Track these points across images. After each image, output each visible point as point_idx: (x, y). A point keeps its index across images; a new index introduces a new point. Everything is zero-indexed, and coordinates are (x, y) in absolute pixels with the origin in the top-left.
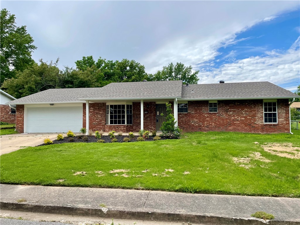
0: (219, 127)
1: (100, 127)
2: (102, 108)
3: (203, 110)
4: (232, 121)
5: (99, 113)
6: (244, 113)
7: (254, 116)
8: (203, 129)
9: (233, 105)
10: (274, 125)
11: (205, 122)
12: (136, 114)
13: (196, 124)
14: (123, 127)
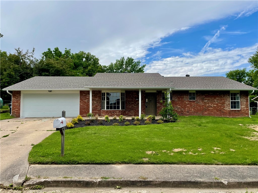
0: (197, 112)
1: (96, 111)
2: (98, 95)
3: (184, 98)
4: (207, 107)
5: (95, 100)
6: (216, 101)
7: (223, 103)
8: (185, 114)
9: (207, 95)
10: (238, 111)
11: (186, 108)
12: (128, 101)
13: (179, 109)
14: (118, 112)
